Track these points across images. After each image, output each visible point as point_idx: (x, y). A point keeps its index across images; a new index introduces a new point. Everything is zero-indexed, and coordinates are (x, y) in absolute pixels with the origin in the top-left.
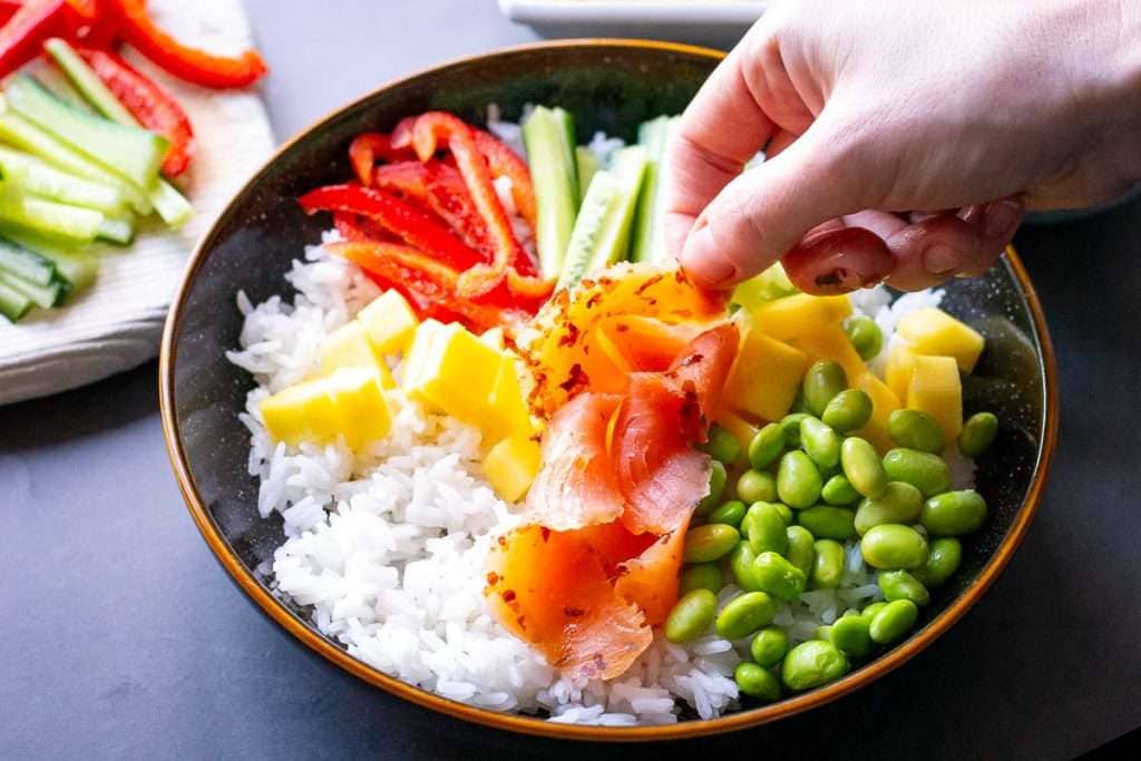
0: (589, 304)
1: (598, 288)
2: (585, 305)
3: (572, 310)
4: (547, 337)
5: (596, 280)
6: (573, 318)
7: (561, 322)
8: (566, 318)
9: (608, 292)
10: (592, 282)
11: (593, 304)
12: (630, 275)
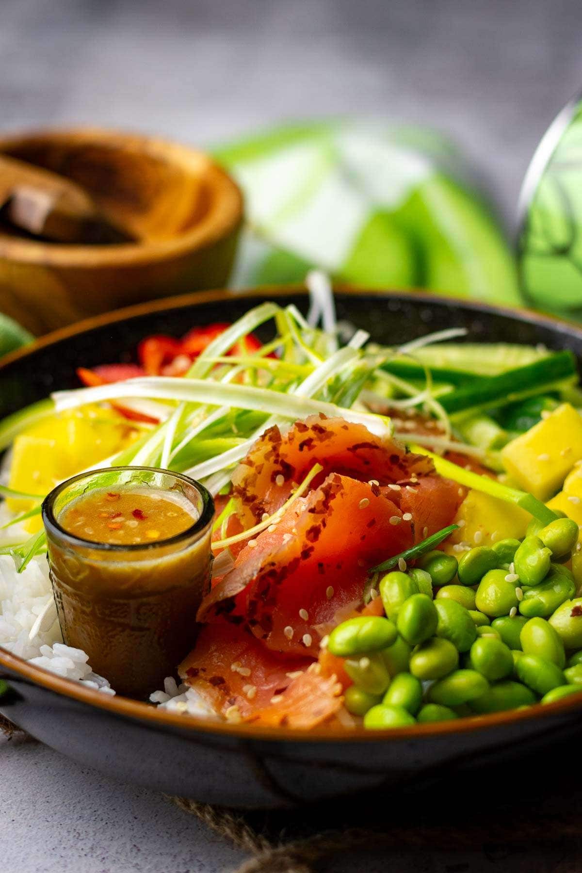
0: (301, 447)
1: (310, 434)
2: (298, 447)
3: (283, 449)
4: (260, 473)
5: (309, 426)
6: (286, 456)
7: (272, 459)
8: (278, 455)
9: (321, 440)
10: (305, 426)
11: (305, 448)
12: (343, 430)
